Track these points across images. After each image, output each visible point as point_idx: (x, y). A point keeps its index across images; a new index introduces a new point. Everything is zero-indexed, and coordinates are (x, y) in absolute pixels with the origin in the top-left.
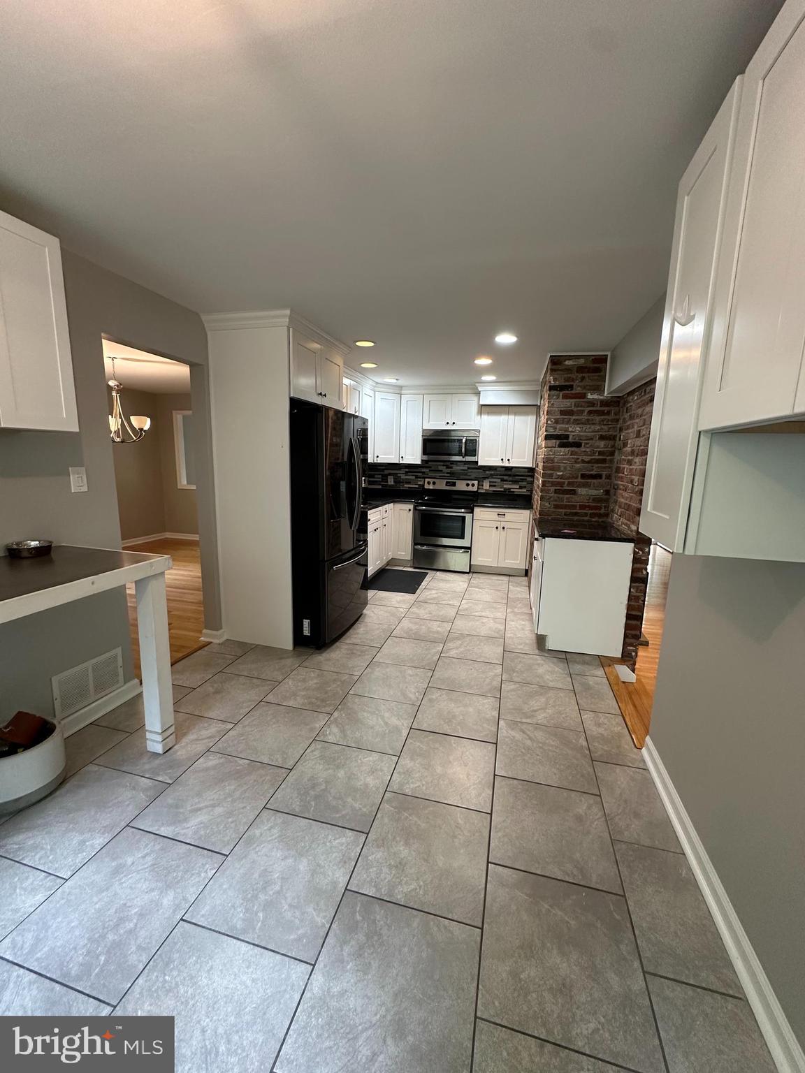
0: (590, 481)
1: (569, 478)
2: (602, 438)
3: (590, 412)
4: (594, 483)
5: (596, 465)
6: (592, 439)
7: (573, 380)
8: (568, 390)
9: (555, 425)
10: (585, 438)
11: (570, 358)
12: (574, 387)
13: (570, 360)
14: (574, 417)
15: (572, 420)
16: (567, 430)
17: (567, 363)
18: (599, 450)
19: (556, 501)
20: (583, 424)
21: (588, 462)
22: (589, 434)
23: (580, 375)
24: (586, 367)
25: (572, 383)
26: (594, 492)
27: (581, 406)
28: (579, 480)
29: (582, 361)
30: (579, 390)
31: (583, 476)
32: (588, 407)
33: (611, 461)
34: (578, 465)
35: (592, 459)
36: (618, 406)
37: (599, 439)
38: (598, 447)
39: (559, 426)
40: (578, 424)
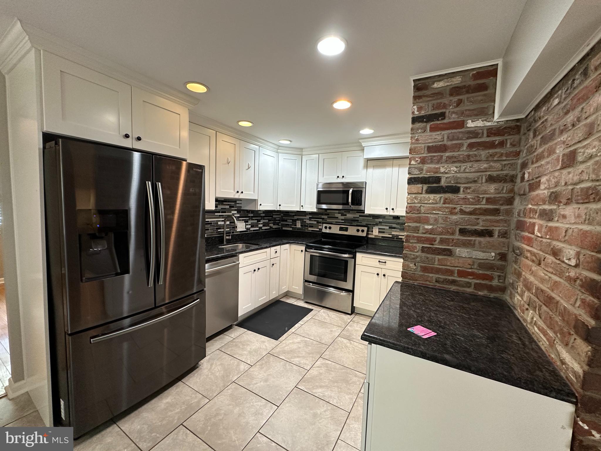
0: (473, 238)
1: (441, 233)
2: (491, 179)
3: (471, 146)
4: (480, 243)
5: (484, 218)
6: (475, 181)
7: (445, 106)
8: (438, 120)
9: (421, 165)
10: (463, 181)
11: (440, 78)
12: (447, 114)
13: (440, 81)
14: (447, 154)
15: (444, 158)
16: (437, 171)
17: (435, 85)
18: (488, 196)
19: (423, 262)
20: (460, 161)
21: (471, 213)
22: (471, 176)
23: (455, 99)
24: (464, 87)
25: (444, 110)
26: (480, 255)
27: (458, 139)
28: (457, 236)
29: (457, 80)
30: (454, 118)
31: (463, 232)
32: (468, 138)
33: (509, 213)
34: (454, 217)
35: (476, 209)
36: (519, 132)
37: (487, 181)
38: (485, 192)
39: (426, 167)
40: (454, 162)
